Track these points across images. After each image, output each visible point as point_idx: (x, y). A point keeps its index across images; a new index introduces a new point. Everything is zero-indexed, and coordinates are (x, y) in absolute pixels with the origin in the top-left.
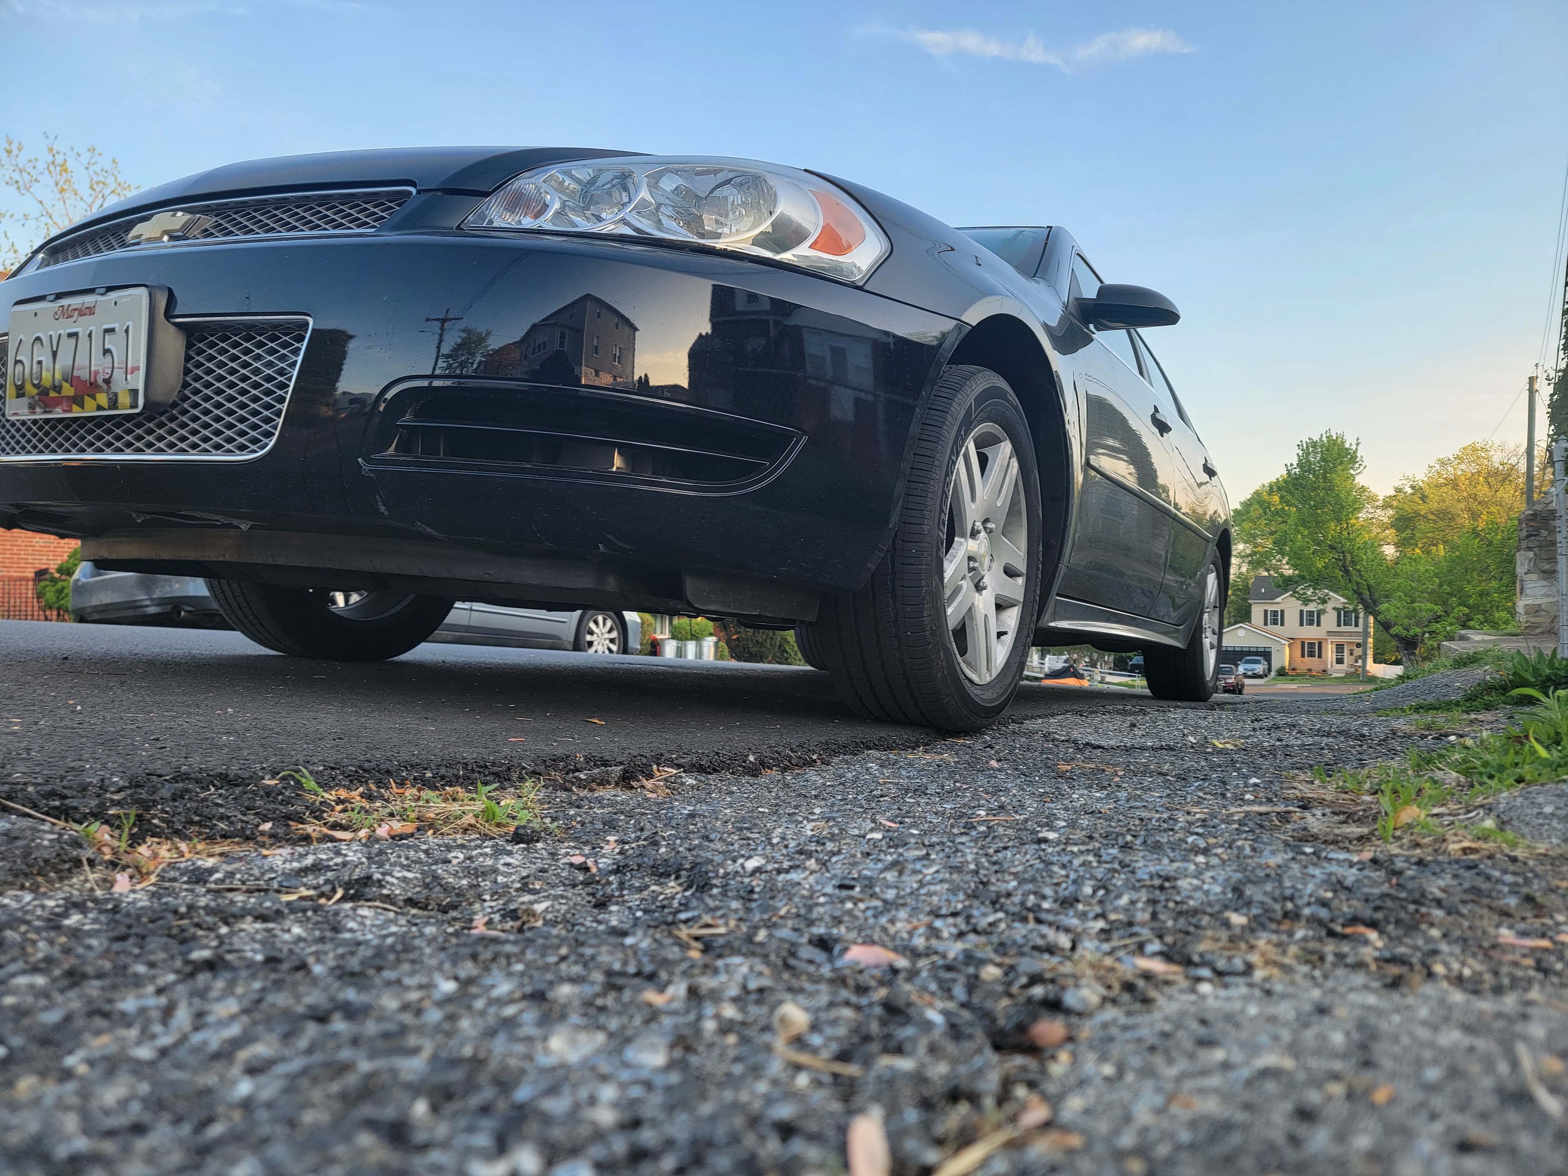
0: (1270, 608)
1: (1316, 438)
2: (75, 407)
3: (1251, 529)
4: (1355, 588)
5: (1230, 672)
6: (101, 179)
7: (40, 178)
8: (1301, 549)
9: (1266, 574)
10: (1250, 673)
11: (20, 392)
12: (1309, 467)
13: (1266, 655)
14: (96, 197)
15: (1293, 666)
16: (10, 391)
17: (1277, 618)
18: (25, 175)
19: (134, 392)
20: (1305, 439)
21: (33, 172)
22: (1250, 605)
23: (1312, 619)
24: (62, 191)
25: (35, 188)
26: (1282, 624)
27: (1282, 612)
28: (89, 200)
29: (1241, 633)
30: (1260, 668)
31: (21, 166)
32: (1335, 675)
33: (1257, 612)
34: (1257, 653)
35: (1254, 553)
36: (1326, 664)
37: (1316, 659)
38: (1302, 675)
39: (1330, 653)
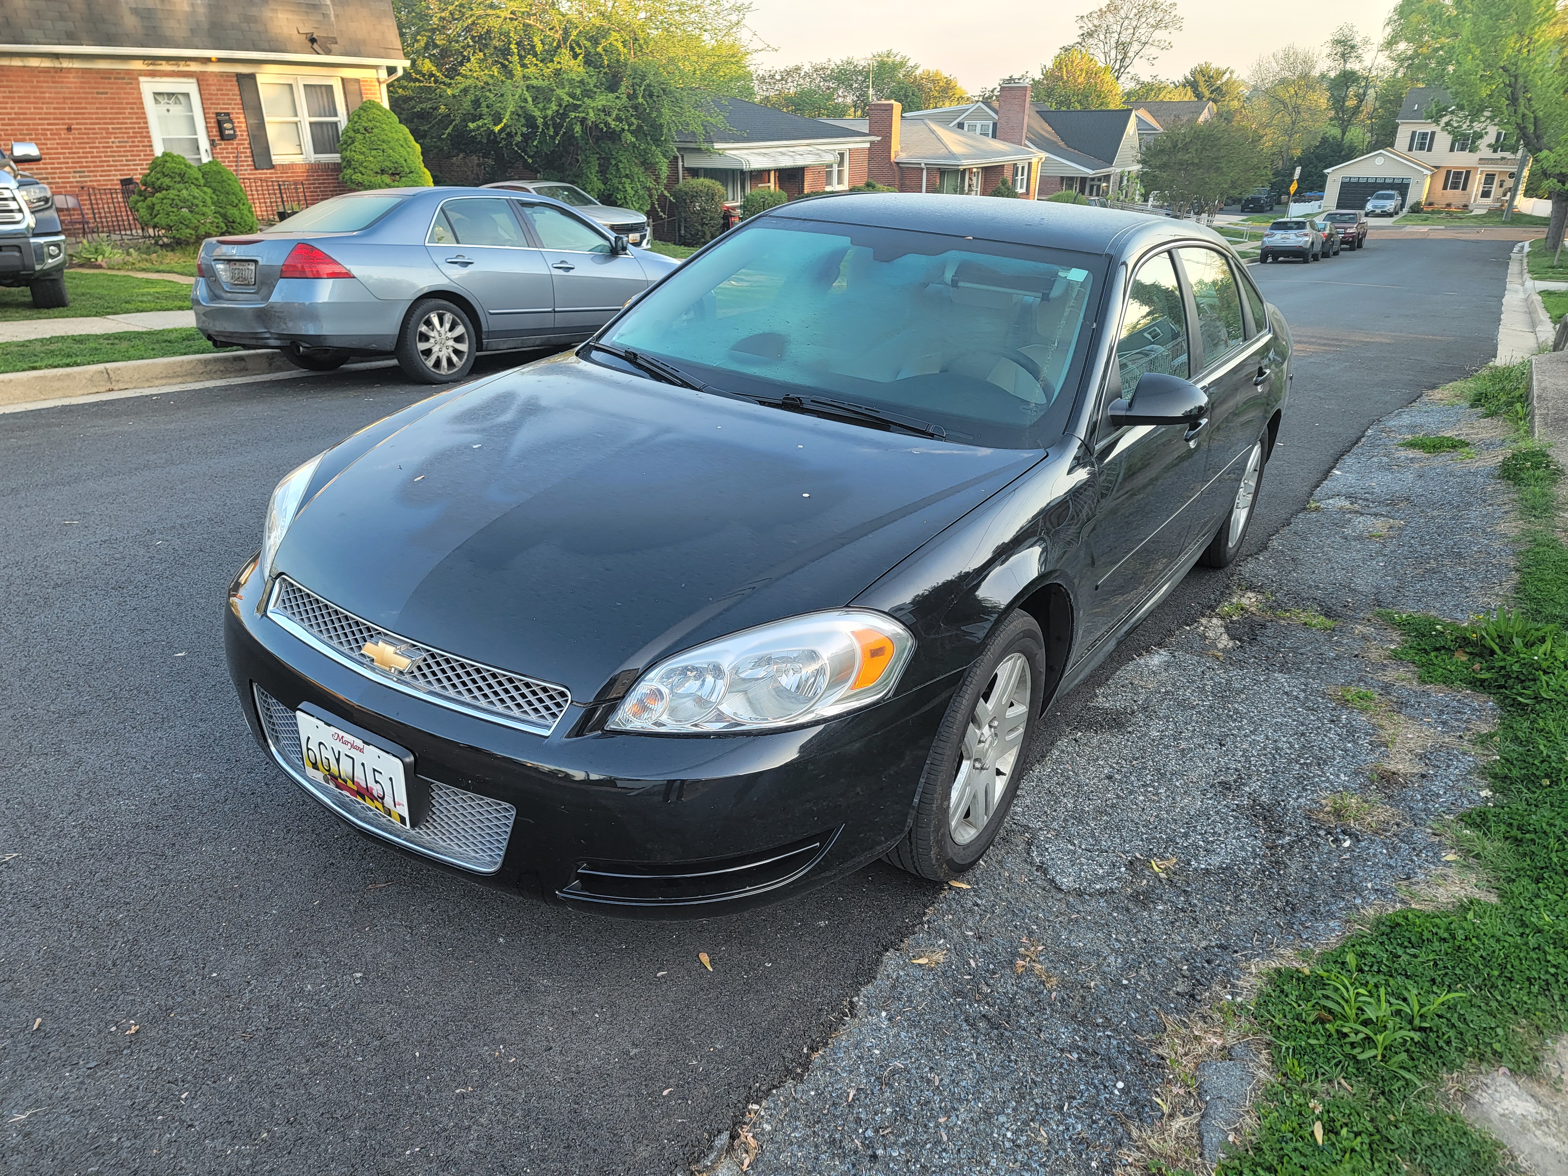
0: (1420, 130)
4: (1519, 121)
8: (1468, 73)
10: (1378, 211)
13: (1402, 188)
15: (1430, 200)
17: (1424, 142)
22: (1398, 125)
23: (1465, 143)
26: (1429, 150)
27: (1432, 135)
29: (1379, 161)
30: (1390, 205)
32: (1476, 212)
33: (1403, 135)
34: (1392, 186)
35: (1416, 55)
36: (1470, 198)
37: (1459, 192)
38: (1440, 212)
39: (1476, 184)
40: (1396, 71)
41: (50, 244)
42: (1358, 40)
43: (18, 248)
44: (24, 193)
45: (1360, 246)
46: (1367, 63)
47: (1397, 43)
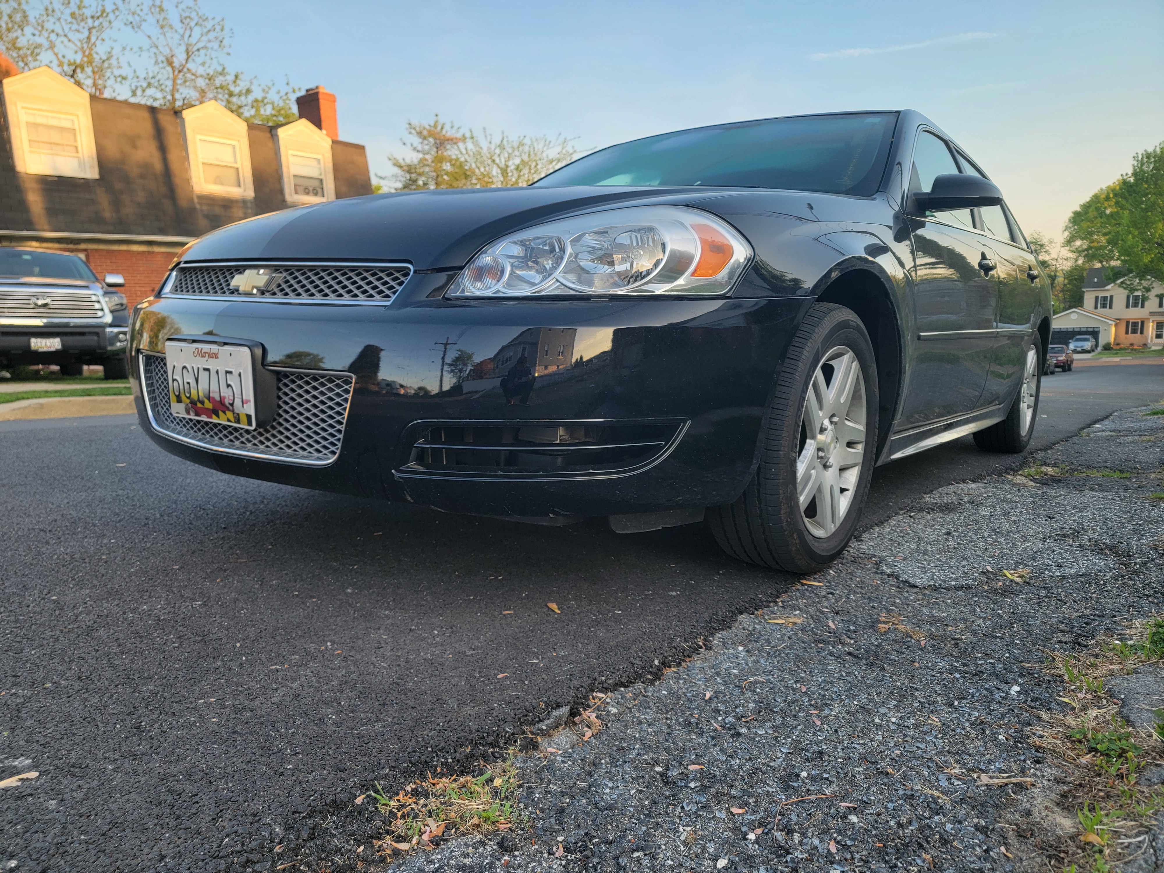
0: (1101, 295)
1: (1150, 150)
2: (214, 416)
3: (1088, 227)
5: (1061, 351)
6: (187, 14)
7: (146, 18)
8: (1132, 247)
9: (1099, 265)
10: (1079, 349)
11: (179, 400)
12: (1143, 175)
13: (1094, 334)
14: (186, 29)
15: (1118, 342)
16: (173, 398)
17: (1106, 303)
18: (136, 16)
19: (249, 417)
20: (1141, 151)
21: (141, 14)
22: (1084, 292)
23: (1137, 302)
24: (162, 27)
25: (144, 25)
26: (1111, 307)
27: (1111, 297)
28: (181, 31)
29: (1074, 316)
30: (1088, 345)
31: (133, 9)
32: (1154, 348)
33: (1089, 299)
34: (1087, 333)
35: (1090, 248)
36: (1147, 339)
37: (1138, 335)
38: (1125, 349)
39: (1151, 329)
40: (1076, 260)
41: (120, 333)
42: (1045, 241)
43: (97, 334)
44: (107, 299)
45: (1069, 369)
46: (1054, 255)
47: (1074, 241)
